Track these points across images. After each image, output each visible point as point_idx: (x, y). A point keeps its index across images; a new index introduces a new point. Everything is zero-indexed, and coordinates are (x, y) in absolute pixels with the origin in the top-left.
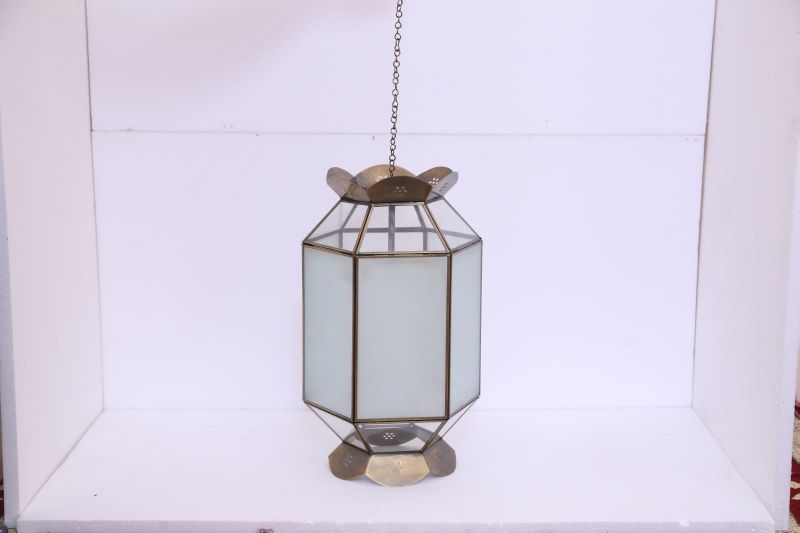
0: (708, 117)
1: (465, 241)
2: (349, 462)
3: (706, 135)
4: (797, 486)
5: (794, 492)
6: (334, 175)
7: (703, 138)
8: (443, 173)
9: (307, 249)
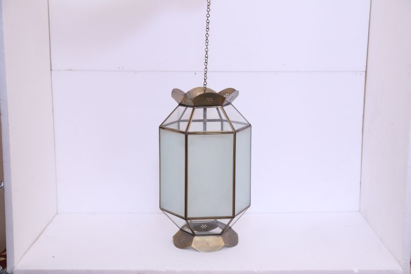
0: (367, 62)
1: (242, 126)
2: (183, 240)
3: (366, 72)
6: (175, 92)
7: (364, 73)
8: (231, 91)
9: (162, 130)
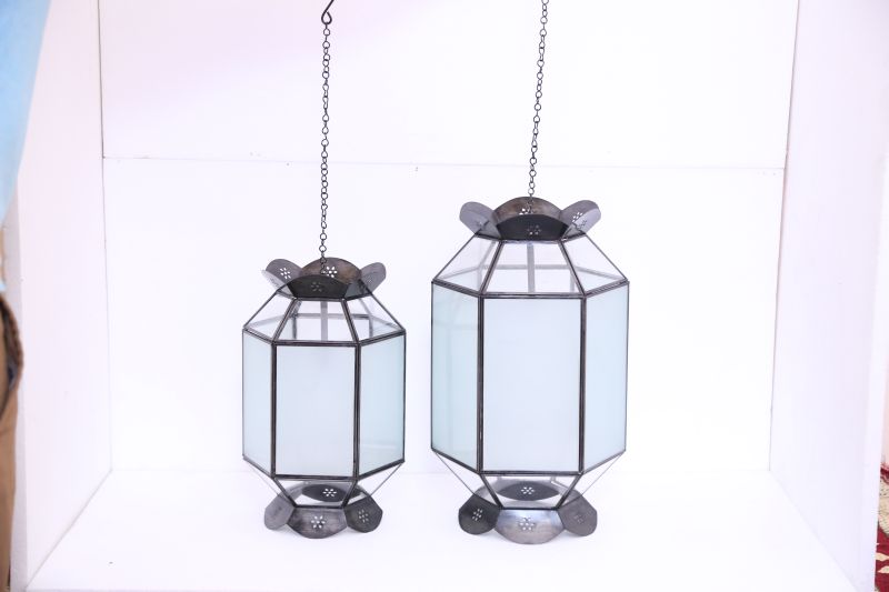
0: (788, 149)
3: (785, 169)
4: (883, 558)
5: (879, 565)
7: (782, 172)
